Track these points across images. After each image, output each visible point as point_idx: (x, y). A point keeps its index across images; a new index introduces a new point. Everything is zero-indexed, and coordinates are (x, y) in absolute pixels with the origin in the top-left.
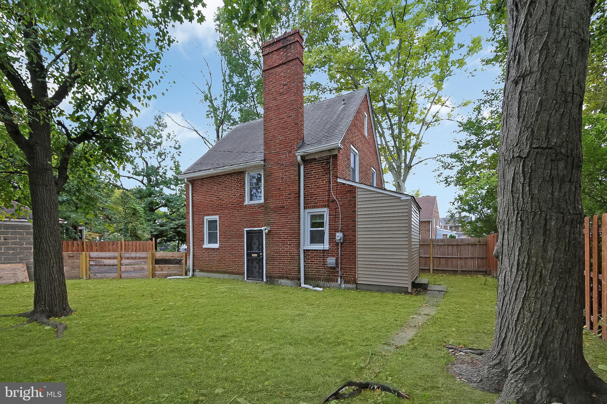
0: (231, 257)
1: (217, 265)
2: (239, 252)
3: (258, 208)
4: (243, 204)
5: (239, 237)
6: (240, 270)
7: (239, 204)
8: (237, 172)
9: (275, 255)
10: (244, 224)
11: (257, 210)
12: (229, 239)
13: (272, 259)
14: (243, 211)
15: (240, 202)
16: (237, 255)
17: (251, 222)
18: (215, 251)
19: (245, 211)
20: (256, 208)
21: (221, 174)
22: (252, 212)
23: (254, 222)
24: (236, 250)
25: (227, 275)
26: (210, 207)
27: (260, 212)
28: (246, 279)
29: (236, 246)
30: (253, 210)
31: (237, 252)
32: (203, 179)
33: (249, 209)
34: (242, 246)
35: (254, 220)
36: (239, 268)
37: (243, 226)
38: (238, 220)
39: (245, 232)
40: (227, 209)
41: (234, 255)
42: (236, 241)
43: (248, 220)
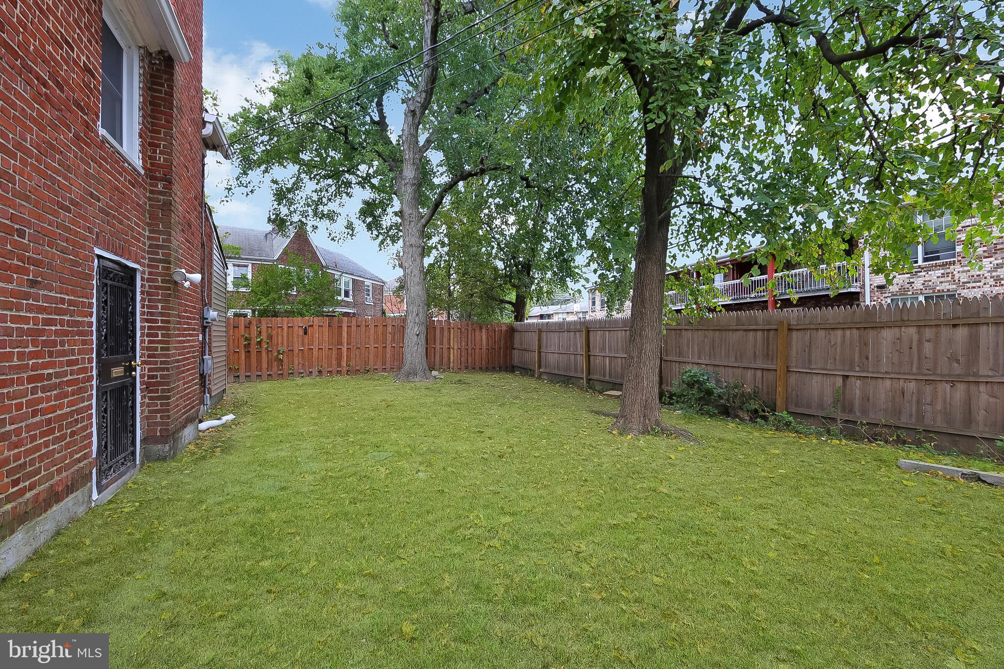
0: (41, 402)
3: (129, 182)
5: (77, 285)
6: (76, 463)
10: (94, 225)
11: (127, 187)
12: (32, 284)
14: (93, 160)
16: (68, 384)
17: (113, 225)
19: (99, 165)
20: (125, 178)
22: (117, 189)
23: (123, 232)
27: (133, 200)
29: (66, 333)
30: (119, 181)
33: (111, 166)
34: (86, 333)
35: (121, 221)
37: (90, 231)
38: (76, 193)
39: (95, 263)
41: (54, 387)
42: (63, 301)
43: (108, 214)
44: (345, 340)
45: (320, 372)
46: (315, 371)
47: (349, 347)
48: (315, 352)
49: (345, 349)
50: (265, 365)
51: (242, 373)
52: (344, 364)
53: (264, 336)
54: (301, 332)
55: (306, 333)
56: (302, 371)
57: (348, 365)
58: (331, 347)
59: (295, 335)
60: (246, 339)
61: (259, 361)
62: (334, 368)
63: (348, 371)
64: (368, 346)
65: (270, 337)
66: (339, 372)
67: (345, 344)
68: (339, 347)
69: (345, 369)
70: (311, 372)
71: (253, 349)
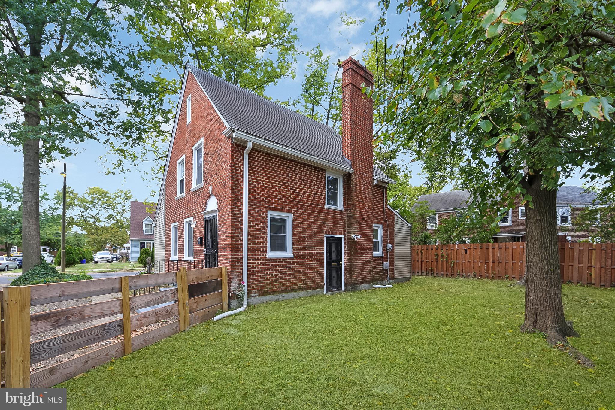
0: (309, 268)
1: (290, 281)
2: (319, 261)
3: (338, 214)
4: (324, 206)
5: (319, 244)
6: (319, 283)
7: (320, 205)
8: (318, 168)
9: (357, 263)
10: (324, 229)
11: (337, 216)
12: (307, 246)
13: (356, 267)
14: (323, 215)
15: (321, 203)
16: (317, 265)
17: (331, 228)
18: (287, 262)
19: (326, 215)
20: (336, 214)
21: (298, 161)
22: (333, 218)
23: (335, 228)
24: (315, 259)
25: (304, 292)
26: (281, 199)
27: (340, 219)
28: (325, 292)
29: (316, 255)
30: (333, 216)
31: (316, 261)
32: (268, 154)
33: (330, 213)
34: (322, 255)
35: (334, 226)
36: (318, 281)
37: (323, 231)
38: (318, 224)
39: (325, 238)
40: (305, 208)
41: (312, 266)
42: (315, 248)
43: (329, 226)
44: (491, 257)
45: (475, 276)
46: (472, 275)
47: (494, 261)
48: (472, 264)
49: (490, 263)
50: (445, 269)
51: (435, 272)
52: (490, 272)
53: (444, 254)
54: (464, 252)
55: (466, 253)
56: (464, 274)
57: (493, 273)
58: (482, 261)
59: (460, 254)
60: (436, 255)
61: (442, 266)
62: (484, 274)
63: (493, 277)
64: (508, 262)
65: (448, 255)
66: (487, 277)
67: (491, 260)
68: (486, 261)
69: (491, 275)
70: (469, 275)
71: (440, 259)
